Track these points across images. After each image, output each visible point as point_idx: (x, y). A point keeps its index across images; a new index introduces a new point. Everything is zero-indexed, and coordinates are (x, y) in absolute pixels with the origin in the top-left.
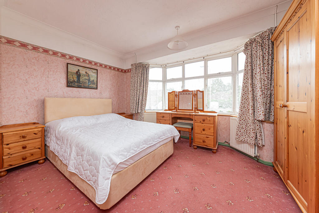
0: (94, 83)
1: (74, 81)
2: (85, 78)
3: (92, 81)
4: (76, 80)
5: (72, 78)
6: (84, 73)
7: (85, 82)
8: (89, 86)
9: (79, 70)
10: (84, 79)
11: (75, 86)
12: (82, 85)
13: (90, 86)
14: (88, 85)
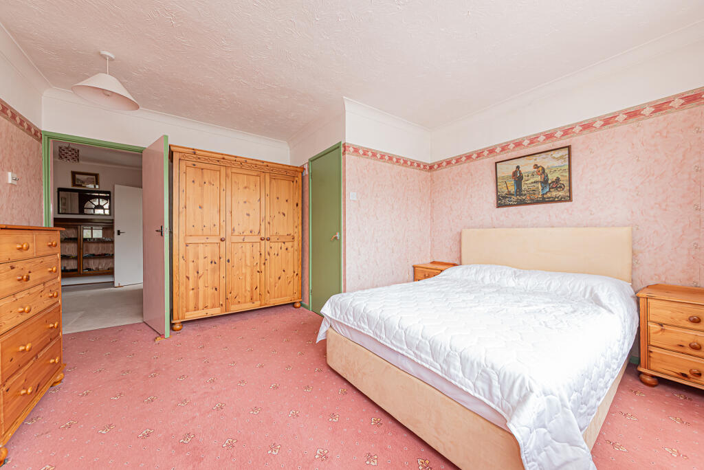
0: (560, 187)
1: (510, 194)
2: (532, 180)
3: (553, 182)
4: (512, 189)
5: (505, 188)
6: (531, 169)
7: (534, 188)
8: (545, 196)
9: (518, 167)
10: (532, 183)
11: (511, 203)
12: (527, 198)
13: (549, 195)
14: (543, 195)
